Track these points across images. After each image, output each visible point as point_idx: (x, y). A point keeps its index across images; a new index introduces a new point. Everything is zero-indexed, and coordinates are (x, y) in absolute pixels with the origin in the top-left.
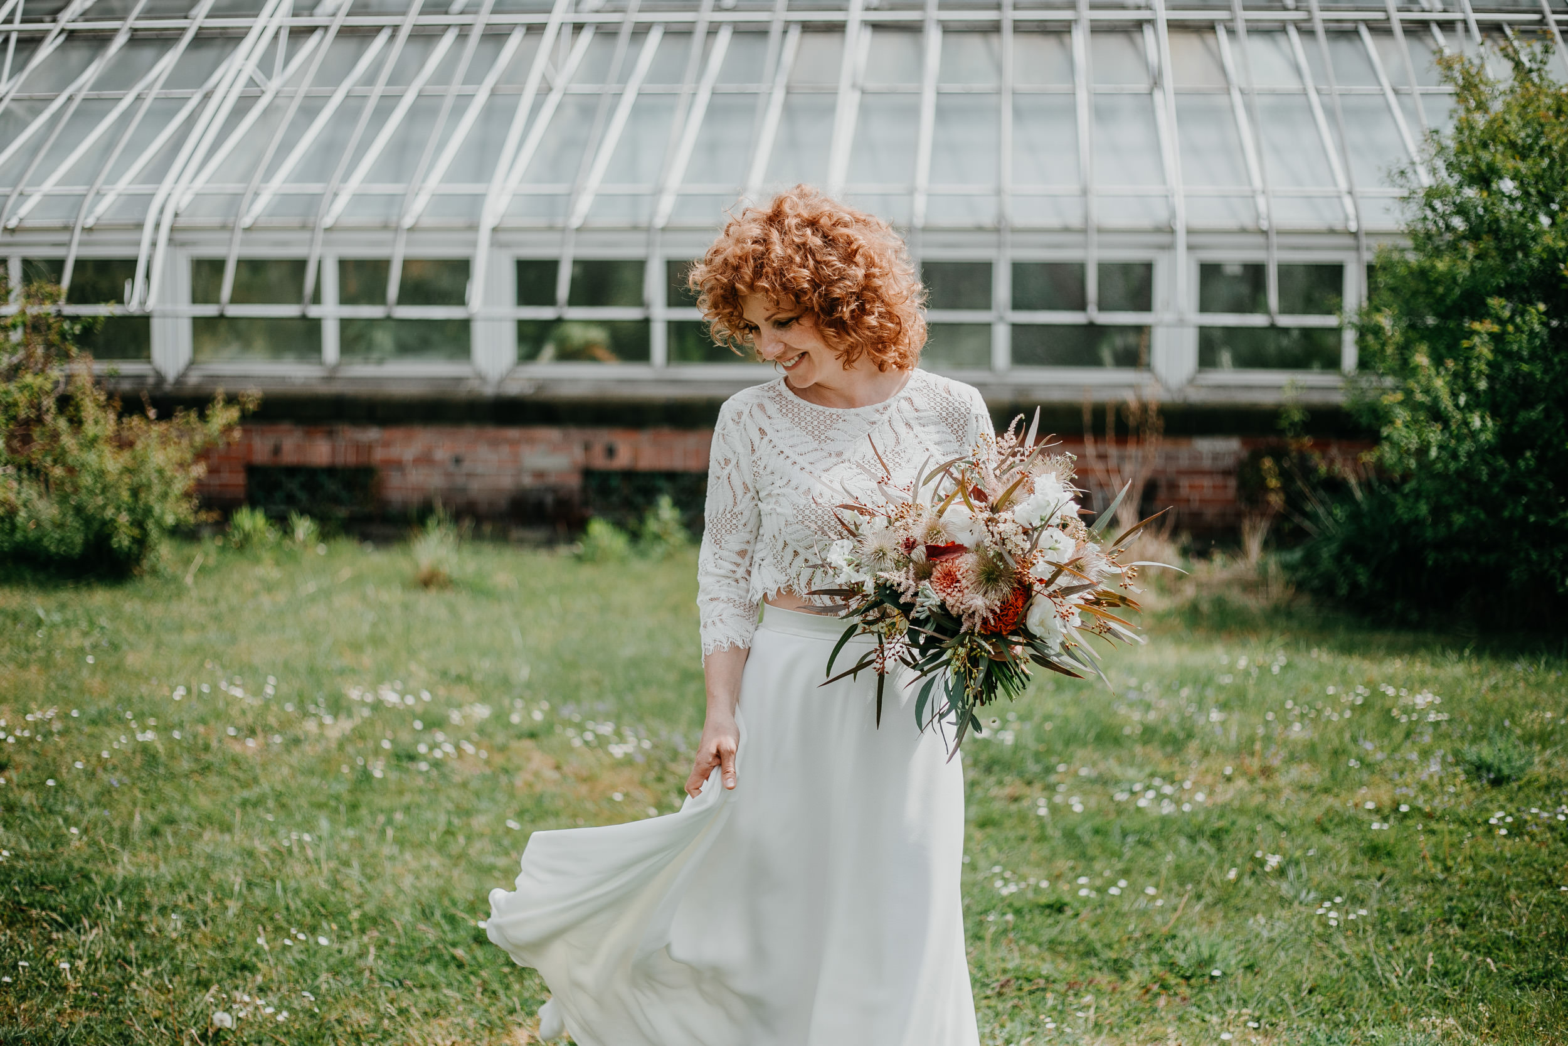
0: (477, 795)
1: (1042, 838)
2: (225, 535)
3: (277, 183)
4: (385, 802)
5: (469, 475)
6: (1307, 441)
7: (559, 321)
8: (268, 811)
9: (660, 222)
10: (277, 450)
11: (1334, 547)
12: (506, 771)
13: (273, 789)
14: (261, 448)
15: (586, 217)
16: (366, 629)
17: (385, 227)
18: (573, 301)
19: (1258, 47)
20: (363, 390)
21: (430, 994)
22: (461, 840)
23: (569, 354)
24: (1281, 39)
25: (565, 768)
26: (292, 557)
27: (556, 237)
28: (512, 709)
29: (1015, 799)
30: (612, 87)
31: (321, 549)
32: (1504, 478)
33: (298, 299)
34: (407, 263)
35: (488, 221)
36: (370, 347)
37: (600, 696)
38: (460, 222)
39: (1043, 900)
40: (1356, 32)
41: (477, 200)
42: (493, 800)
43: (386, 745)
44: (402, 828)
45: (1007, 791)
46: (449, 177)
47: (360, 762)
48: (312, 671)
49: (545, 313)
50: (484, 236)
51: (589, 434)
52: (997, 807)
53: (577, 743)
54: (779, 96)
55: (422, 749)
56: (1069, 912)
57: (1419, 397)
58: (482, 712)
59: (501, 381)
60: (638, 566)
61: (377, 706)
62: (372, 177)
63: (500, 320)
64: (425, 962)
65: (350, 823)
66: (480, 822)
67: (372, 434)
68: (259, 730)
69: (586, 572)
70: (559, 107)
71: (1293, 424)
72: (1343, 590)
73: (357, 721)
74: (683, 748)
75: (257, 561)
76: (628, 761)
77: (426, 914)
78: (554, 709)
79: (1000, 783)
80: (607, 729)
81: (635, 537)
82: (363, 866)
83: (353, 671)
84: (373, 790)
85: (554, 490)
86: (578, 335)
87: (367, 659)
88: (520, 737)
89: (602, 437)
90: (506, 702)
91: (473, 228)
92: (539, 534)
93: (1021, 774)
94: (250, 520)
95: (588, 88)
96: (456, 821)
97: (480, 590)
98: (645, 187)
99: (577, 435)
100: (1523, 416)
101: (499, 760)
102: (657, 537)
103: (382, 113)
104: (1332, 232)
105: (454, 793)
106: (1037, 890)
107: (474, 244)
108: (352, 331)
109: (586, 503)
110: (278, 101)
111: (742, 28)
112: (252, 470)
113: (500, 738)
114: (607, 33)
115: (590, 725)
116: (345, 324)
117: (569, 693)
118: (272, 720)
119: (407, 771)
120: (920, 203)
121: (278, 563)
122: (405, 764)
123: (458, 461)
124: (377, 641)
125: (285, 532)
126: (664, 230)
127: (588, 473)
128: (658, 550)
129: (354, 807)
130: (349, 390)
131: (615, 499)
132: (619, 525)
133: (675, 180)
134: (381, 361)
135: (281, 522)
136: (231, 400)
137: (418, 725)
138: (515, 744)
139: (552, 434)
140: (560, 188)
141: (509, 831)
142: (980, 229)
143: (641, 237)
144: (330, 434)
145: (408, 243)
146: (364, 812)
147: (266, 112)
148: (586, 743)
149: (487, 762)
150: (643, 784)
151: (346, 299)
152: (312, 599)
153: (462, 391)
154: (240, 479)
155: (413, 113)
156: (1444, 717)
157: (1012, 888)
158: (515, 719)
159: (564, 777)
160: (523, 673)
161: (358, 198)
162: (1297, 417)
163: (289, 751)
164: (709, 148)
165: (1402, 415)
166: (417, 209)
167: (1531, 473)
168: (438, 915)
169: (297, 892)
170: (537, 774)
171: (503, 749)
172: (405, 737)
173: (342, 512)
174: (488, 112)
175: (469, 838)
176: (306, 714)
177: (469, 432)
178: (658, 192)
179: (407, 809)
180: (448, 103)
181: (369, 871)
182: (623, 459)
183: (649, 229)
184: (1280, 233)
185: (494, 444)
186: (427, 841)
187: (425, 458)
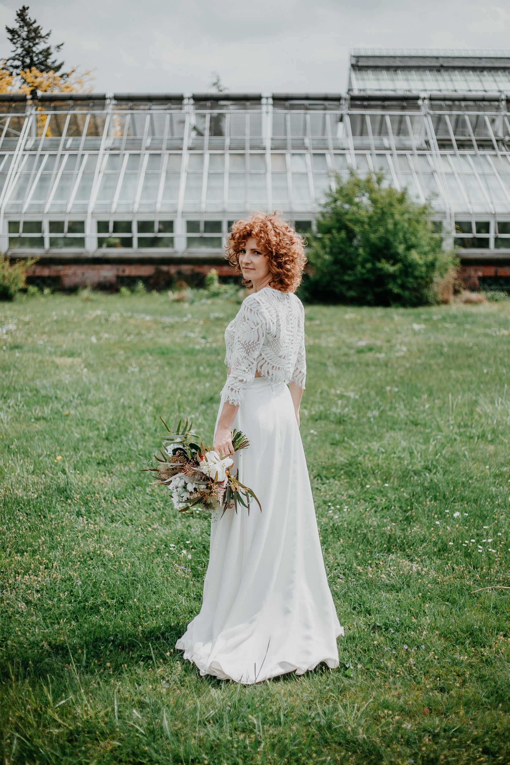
2: (27, 293)
3: (28, 201)
5: (87, 278)
7: (109, 237)
9: (136, 210)
10: (34, 272)
14: (30, 271)
15: (116, 210)
17: (62, 212)
18: (113, 232)
19: (297, 159)
23: (110, 246)
26: (45, 298)
27: (108, 215)
30: (118, 172)
31: (53, 296)
33: (39, 232)
34: (69, 222)
35: (90, 211)
36: (57, 245)
38: (82, 211)
40: (325, 154)
41: (86, 206)
46: (76, 199)
49: (105, 235)
50: (89, 215)
51: (117, 266)
54: (164, 174)
59: (94, 253)
62: (55, 199)
63: (93, 237)
67: (60, 267)
81: (132, 292)
85: (109, 281)
86: (113, 241)
89: (121, 267)
91: (86, 212)
94: (33, 289)
98: (130, 201)
99: (115, 267)
107: (86, 217)
108: (52, 240)
109: (119, 284)
110: (22, 175)
112: (28, 277)
116: (51, 238)
120: (204, 206)
121: (40, 300)
123: (83, 274)
126: (137, 213)
127: (118, 277)
130: (53, 256)
131: (127, 283)
132: (128, 288)
133: (138, 199)
134: (61, 248)
135: (41, 290)
139: (108, 267)
143: (131, 215)
144: (49, 267)
145: (69, 217)
151: (51, 231)
153: (83, 256)
161: (53, 204)
166: (70, 208)
177: (86, 266)
178: (134, 203)
182: (127, 273)
183: (132, 213)
185: (93, 270)
187: (75, 274)
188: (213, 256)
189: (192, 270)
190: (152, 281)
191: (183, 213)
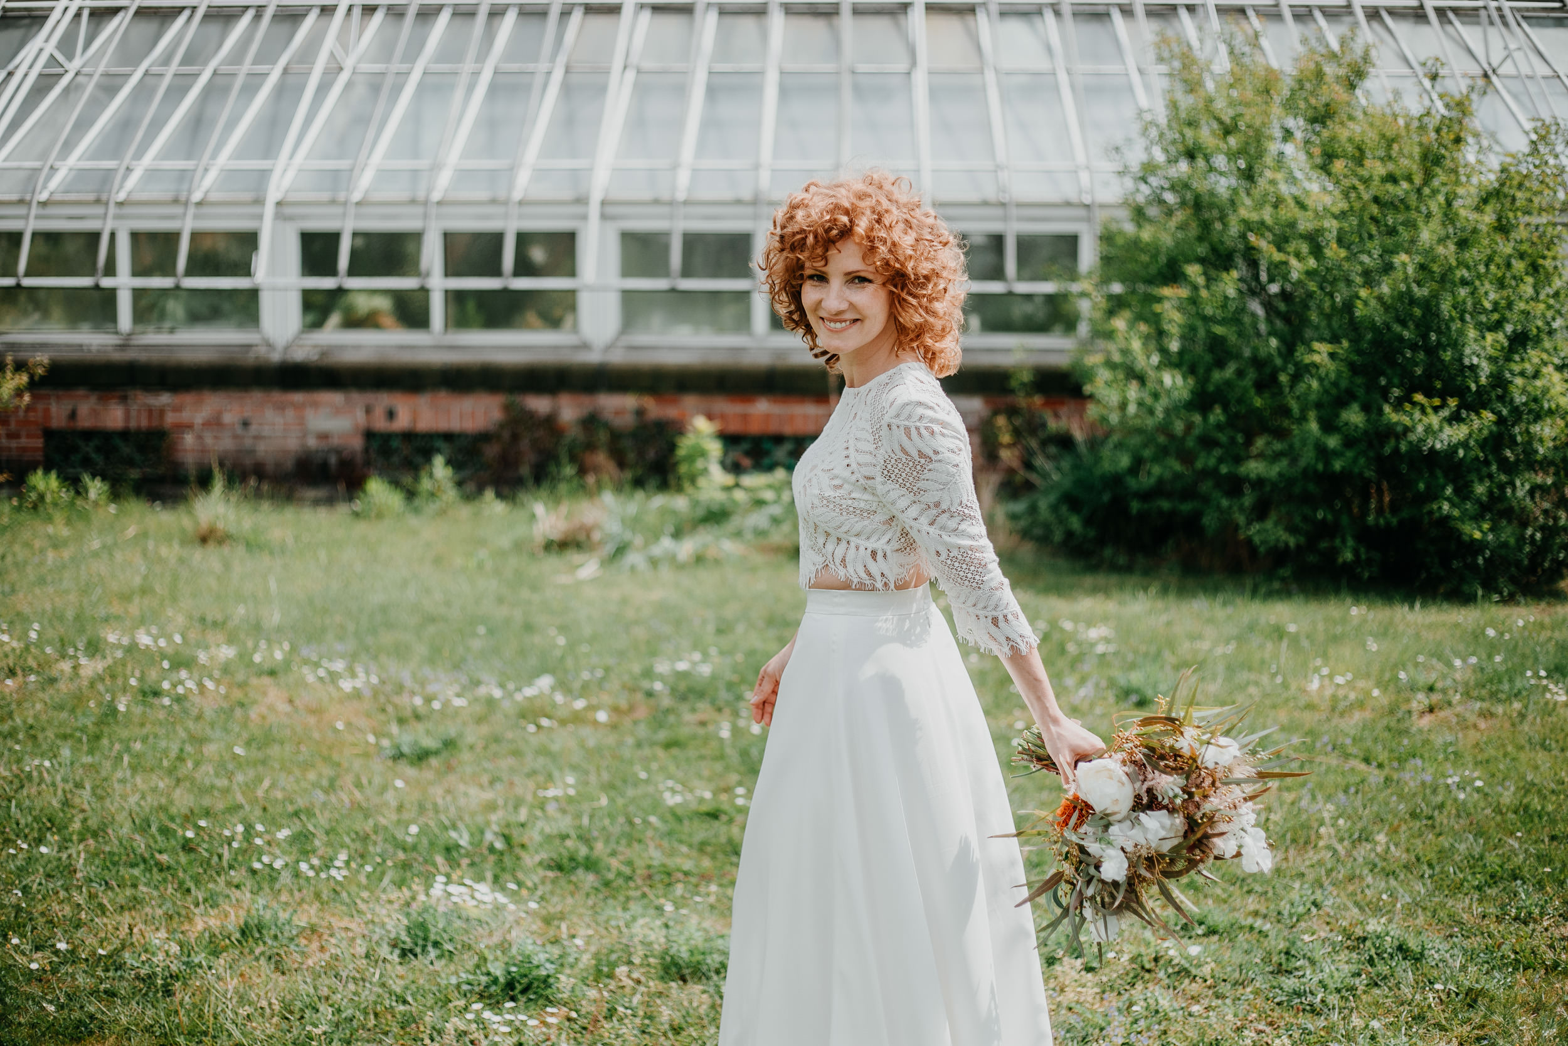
0: (212, 725)
1: (721, 757)
2: (21, 496)
3: (73, 160)
4: (125, 734)
5: (257, 438)
6: (1038, 400)
7: (340, 291)
8: (18, 742)
9: (436, 196)
10: (73, 415)
11: (1052, 498)
12: (242, 705)
13: (25, 722)
14: (58, 412)
15: (367, 192)
16: (137, 581)
17: (176, 201)
18: (353, 272)
19: (1015, 28)
20: (155, 357)
21: (129, 892)
22: (190, 764)
23: (353, 322)
24: (1037, 20)
25: (297, 702)
26: (84, 516)
27: (338, 210)
28: (256, 648)
29: (703, 724)
30: (396, 66)
31: (112, 508)
32: (1197, 432)
33: (92, 271)
34: (195, 236)
35: (273, 195)
36: (162, 316)
37: (341, 638)
38: (248, 196)
39: (704, 808)
40: (1108, 15)
41: (264, 175)
42: (226, 730)
43: (133, 682)
44: (138, 756)
45: (699, 717)
46: (238, 154)
47: (108, 697)
48: (78, 618)
49: (327, 283)
50: (269, 210)
51: (370, 397)
52: (684, 732)
53: (311, 679)
54: (558, 75)
55: (166, 685)
56: (724, 818)
57: (1117, 358)
58: (227, 652)
59: (287, 348)
60: (413, 521)
61: (132, 648)
62: (167, 153)
63: (286, 289)
64: (133, 865)
65: (91, 752)
66: (210, 749)
67: (164, 399)
68: (19, 672)
69: (361, 528)
70: (349, 85)
71: (1023, 384)
72: (1058, 536)
73: (109, 661)
74: (409, 683)
75: (49, 519)
76: (357, 694)
77: (143, 827)
78: (294, 649)
79: (693, 710)
80: (339, 666)
81: (411, 494)
82: (93, 789)
83: (118, 618)
84: (117, 722)
85: (338, 451)
86: (363, 304)
87: (134, 608)
88: (260, 673)
89: (383, 400)
90: (250, 644)
91: (259, 201)
92: (321, 493)
93: (713, 702)
94: (45, 482)
95: (378, 67)
96: (189, 748)
97: (253, 545)
98: (423, 163)
99: (360, 399)
100: (1217, 376)
101: (237, 694)
102: (432, 495)
103: (178, 91)
104: (1068, 204)
105: (191, 725)
106: (702, 800)
107: (260, 217)
108: (144, 302)
109: (368, 463)
110: (80, 79)
111: (528, 9)
112: (49, 434)
113: (240, 677)
114: (396, 13)
115: (325, 663)
116: (138, 294)
117: (315, 636)
118: (32, 662)
119: (151, 706)
120: (683, 179)
121: (69, 522)
122: (150, 699)
123: (246, 424)
124: (145, 590)
125: (78, 493)
126: (439, 203)
127: (369, 435)
128: (432, 507)
129: (97, 737)
130: (143, 357)
131: (395, 459)
132: (396, 483)
133: (453, 157)
134: (172, 331)
135: (74, 483)
136: (20, 366)
137: (166, 664)
138: (254, 681)
139: (335, 398)
140: (343, 164)
141: (235, 757)
142: (739, 202)
143: (419, 210)
144: (124, 399)
145: (196, 217)
146: (105, 742)
147: (67, 90)
148: (321, 679)
149: (226, 697)
150: (368, 715)
151: (136, 272)
152: (96, 555)
153: (250, 358)
154: (39, 443)
155: (208, 91)
156: (1111, 648)
157: (678, 799)
158: (257, 658)
159: (296, 709)
160: (274, 617)
161: (152, 174)
162: (1026, 377)
163: (43, 689)
164: (490, 124)
165: (1104, 375)
166: (206, 185)
167: (1219, 427)
168: (154, 829)
169: (30, 809)
170: (271, 708)
171: (242, 685)
172: (153, 675)
173: (134, 474)
174: (280, 91)
175: (197, 764)
176: (63, 656)
177: (257, 396)
179: (144, 740)
180: (239, 82)
181: (99, 791)
182: (403, 422)
183: (426, 203)
184: (1019, 205)
185: (281, 408)
186: (160, 766)
187: (215, 423)
188: (718, 360)
189: (640, 413)
190: (491, 451)
191: (604, 203)
